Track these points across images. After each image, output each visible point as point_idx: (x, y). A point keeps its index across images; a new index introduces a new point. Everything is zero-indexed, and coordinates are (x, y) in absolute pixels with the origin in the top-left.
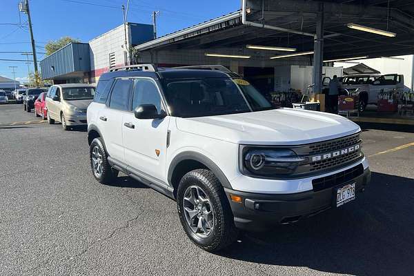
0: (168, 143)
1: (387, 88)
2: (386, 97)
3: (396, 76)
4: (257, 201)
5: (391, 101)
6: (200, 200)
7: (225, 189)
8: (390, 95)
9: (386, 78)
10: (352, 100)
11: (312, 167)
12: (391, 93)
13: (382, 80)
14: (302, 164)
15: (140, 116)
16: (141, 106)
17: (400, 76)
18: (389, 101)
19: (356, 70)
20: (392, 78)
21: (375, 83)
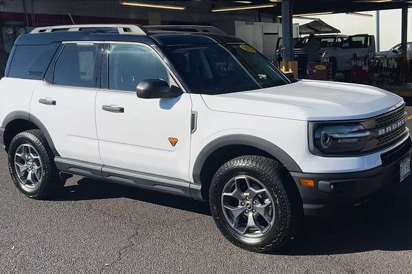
0: (193, 127)
1: (359, 52)
2: (360, 63)
3: (366, 36)
4: (332, 182)
5: (366, 68)
6: (251, 192)
7: (292, 174)
8: (365, 62)
9: (354, 39)
10: (324, 68)
11: (378, 141)
12: (365, 58)
13: (351, 42)
14: (372, 138)
15: (145, 95)
16: (146, 81)
17: (370, 36)
18: (364, 68)
19: (313, 29)
20: (363, 39)
21: (343, 46)
